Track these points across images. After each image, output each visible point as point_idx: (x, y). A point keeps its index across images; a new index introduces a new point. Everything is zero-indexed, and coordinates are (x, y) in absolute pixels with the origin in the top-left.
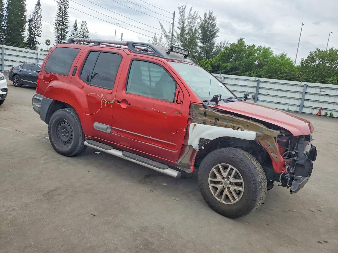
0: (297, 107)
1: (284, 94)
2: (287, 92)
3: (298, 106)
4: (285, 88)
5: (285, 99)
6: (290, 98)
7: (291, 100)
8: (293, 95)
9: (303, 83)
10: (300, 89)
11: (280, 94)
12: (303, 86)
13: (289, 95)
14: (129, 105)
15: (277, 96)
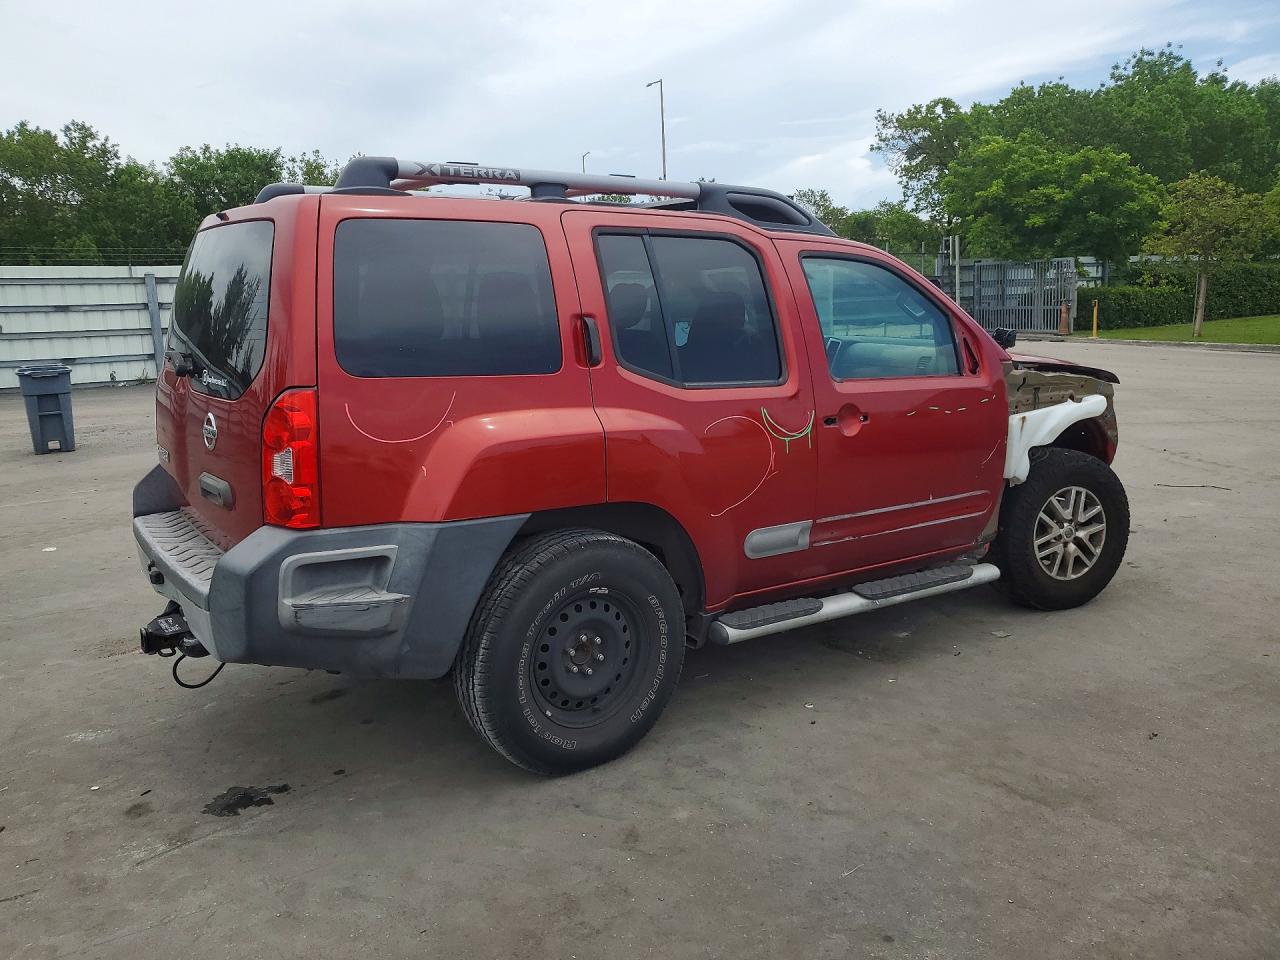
0: (142, 363)
1: (76, 322)
2: (86, 311)
3: (145, 358)
4: (72, 296)
5: (66, 340)
6: (107, 334)
7: (56, 343)
8: (114, 321)
9: (140, 271)
10: (132, 295)
11: (58, 322)
12: (142, 281)
13: (96, 321)
14: (866, 418)
15: (50, 336)
